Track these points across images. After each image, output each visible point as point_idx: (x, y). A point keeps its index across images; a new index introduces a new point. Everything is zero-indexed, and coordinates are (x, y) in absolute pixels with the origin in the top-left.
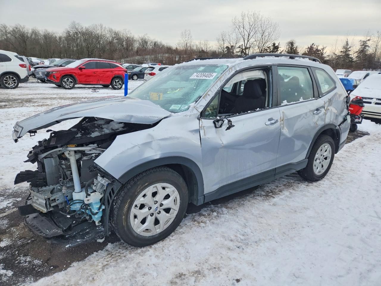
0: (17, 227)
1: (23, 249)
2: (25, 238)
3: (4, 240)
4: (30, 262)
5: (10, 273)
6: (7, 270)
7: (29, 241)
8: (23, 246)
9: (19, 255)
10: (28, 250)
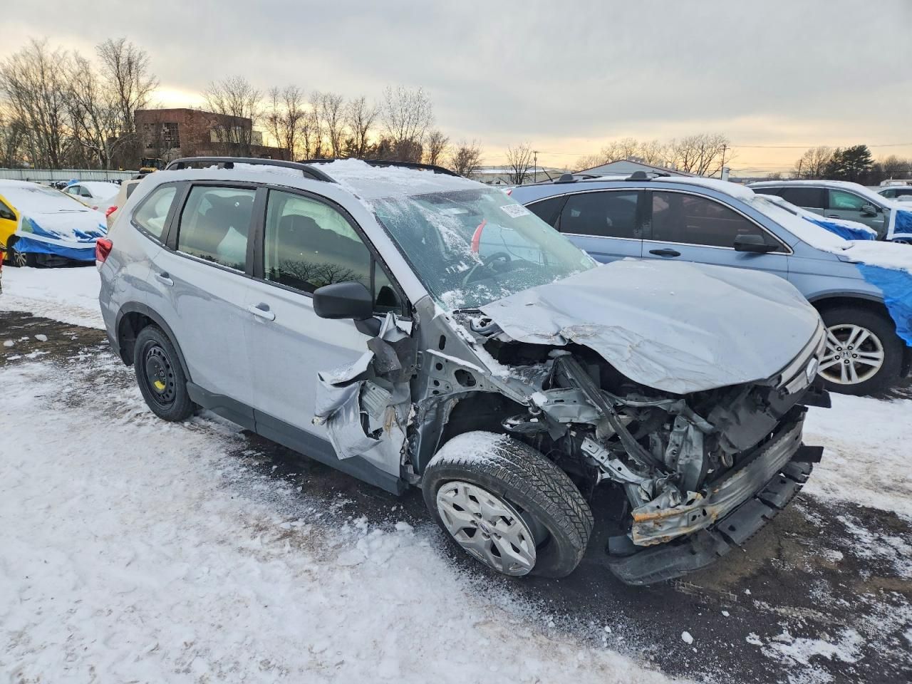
0: (801, 568)
1: (810, 531)
2: (798, 542)
3: (833, 561)
4: (810, 513)
5: (841, 518)
6: (843, 523)
7: (794, 534)
8: (808, 535)
9: (820, 529)
10: (803, 526)
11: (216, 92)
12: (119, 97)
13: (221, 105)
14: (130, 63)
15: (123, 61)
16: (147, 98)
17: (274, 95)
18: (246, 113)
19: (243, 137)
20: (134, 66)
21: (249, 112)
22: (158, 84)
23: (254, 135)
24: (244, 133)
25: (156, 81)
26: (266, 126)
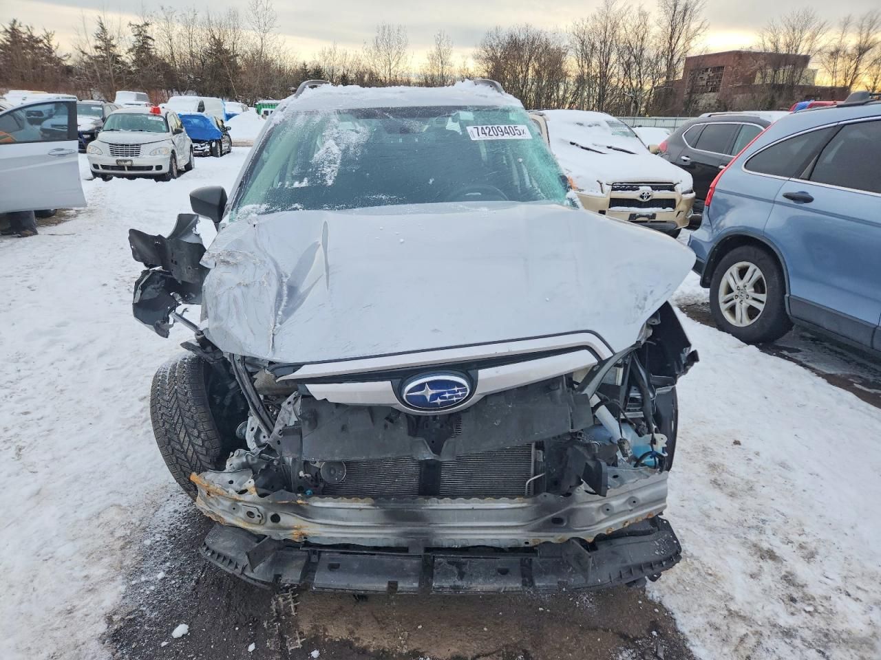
11: (774, 31)
12: (667, 45)
13: (775, 44)
14: (686, 10)
15: (680, 8)
16: (692, 43)
17: (845, 25)
18: (803, 50)
19: (792, 76)
20: (688, 13)
21: (806, 48)
22: (707, 28)
23: (805, 74)
24: (793, 72)
25: (706, 24)
26: (823, 63)
